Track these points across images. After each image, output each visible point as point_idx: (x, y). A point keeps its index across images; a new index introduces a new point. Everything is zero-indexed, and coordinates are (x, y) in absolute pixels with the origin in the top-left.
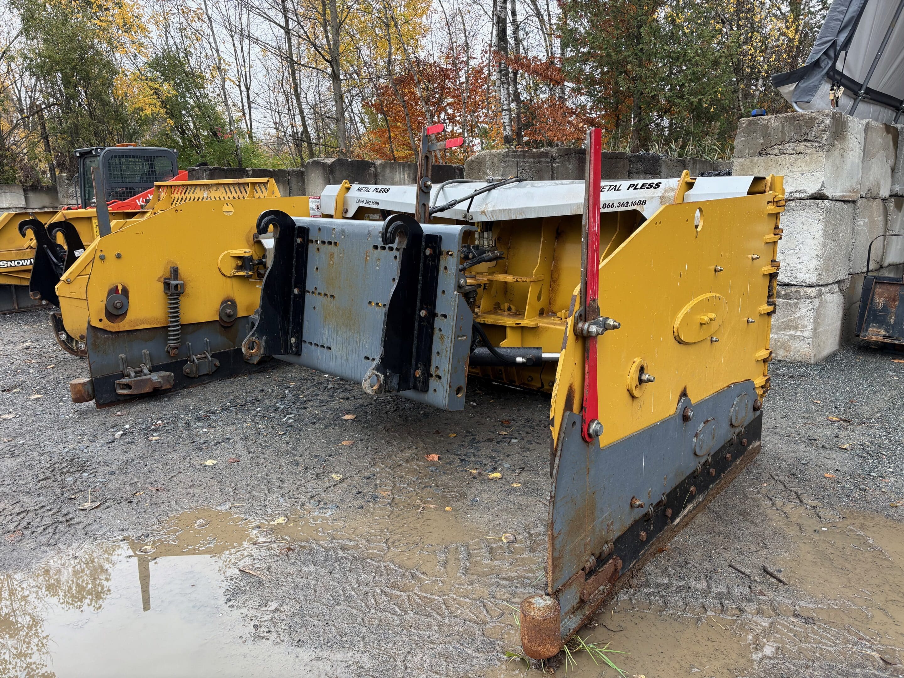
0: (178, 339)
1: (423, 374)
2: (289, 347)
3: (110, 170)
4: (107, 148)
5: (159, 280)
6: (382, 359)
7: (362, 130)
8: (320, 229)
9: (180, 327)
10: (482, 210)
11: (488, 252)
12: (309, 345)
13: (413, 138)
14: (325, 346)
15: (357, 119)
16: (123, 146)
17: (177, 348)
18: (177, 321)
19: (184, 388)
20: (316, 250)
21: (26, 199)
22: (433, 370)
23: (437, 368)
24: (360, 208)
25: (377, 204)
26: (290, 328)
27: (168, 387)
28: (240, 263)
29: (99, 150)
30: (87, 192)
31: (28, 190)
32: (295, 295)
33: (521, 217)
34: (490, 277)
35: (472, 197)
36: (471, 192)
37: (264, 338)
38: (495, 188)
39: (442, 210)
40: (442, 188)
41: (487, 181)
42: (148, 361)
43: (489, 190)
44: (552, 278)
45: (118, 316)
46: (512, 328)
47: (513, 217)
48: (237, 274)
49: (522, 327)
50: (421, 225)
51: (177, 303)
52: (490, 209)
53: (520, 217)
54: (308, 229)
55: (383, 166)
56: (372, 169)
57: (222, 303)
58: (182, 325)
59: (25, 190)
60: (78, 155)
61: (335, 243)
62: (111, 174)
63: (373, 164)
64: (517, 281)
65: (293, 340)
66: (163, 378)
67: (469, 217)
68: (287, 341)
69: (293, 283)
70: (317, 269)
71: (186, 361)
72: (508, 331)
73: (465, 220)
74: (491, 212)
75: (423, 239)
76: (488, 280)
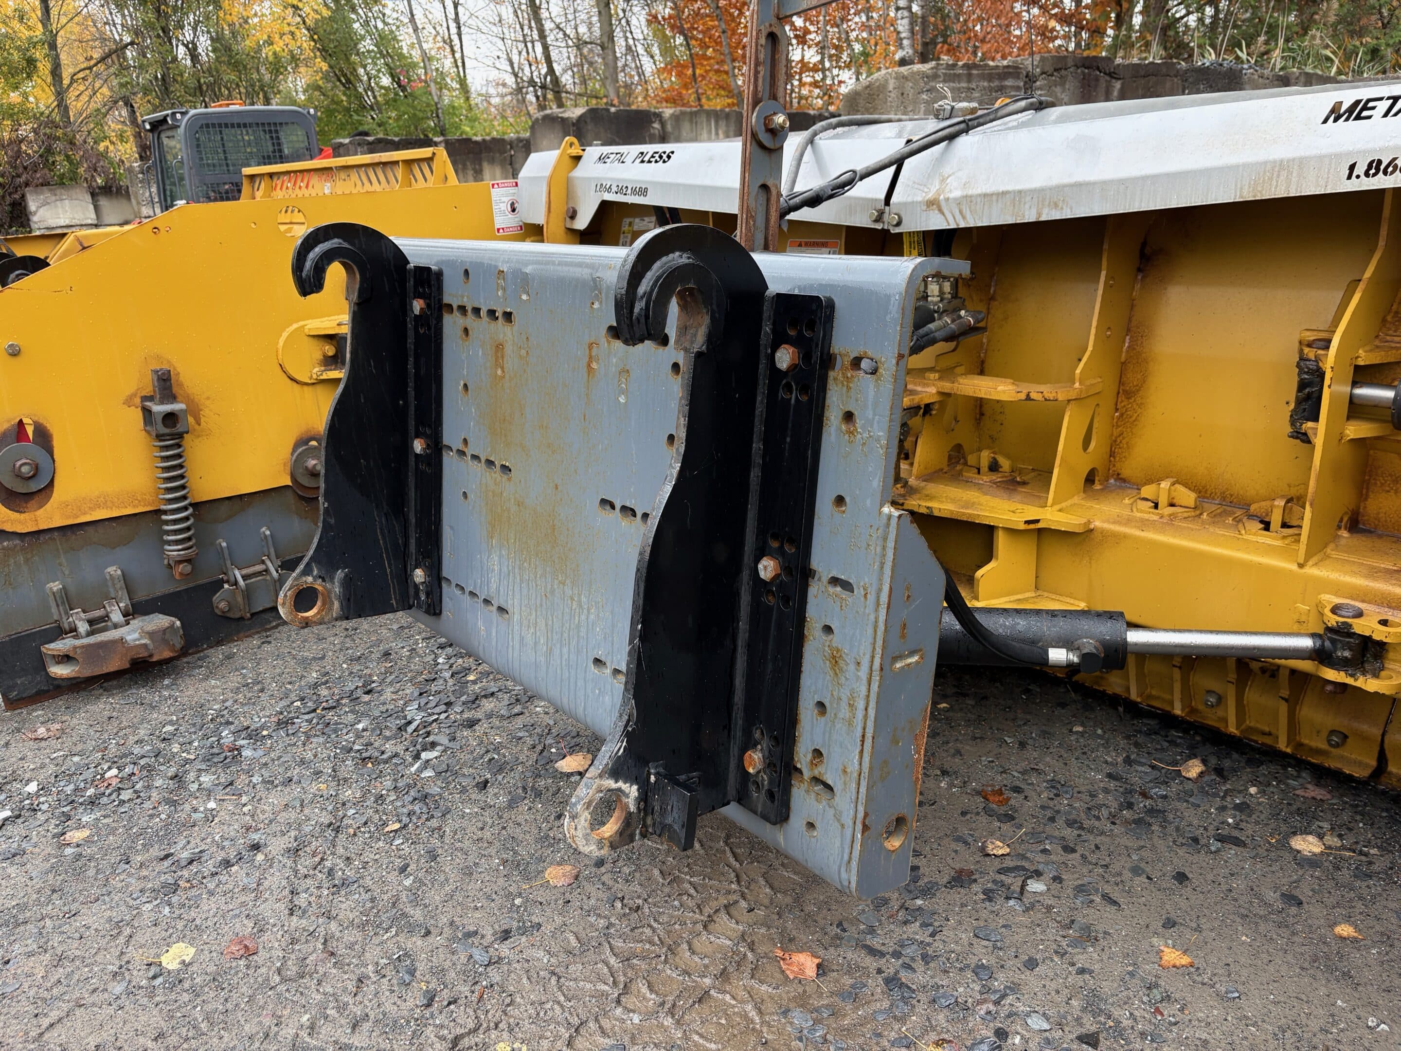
0: (189, 539)
1: (770, 765)
2: (412, 591)
3: (200, 152)
4: (192, 112)
5: (128, 402)
6: (629, 736)
7: (648, 67)
8: (466, 272)
9: (190, 510)
10: (930, 196)
11: (941, 313)
12: (458, 592)
13: (735, 76)
14: (496, 604)
15: (640, 50)
16: (220, 106)
17: (188, 561)
18: (184, 498)
19: (219, 643)
20: (460, 333)
21: (97, 208)
22: (802, 756)
23: (818, 753)
24: (605, 207)
25: (643, 192)
26: (413, 542)
27: (167, 654)
28: (330, 350)
29: (178, 116)
30: (168, 193)
31: (97, 194)
32: (416, 455)
33: (1056, 215)
34: (947, 386)
35: (899, 163)
36: (897, 146)
37: (340, 574)
38: (966, 131)
39: (814, 201)
40: (811, 141)
41: (937, 115)
42: (123, 594)
43: (951, 138)
44: (1121, 383)
45: (29, 496)
46: (1012, 532)
47: (1029, 216)
48: (324, 377)
49: (1040, 531)
50: (759, 258)
51: (179, 456)
52: (957, 193)
53: (1050, 214)
54: (439, 274)
55: (677, 119)
56: (656, 125)
57: (296, 446)
58: (195, 505)
59: (93, 195)
60: (148, 127)
61: (508, 316)
62: (201, 159)
63: (659, 116)
64: (1028, 398)
65: (419, 575)
66: (151, 635)
67: (890, 218)
68: (405, 577)
69: (412, 423)
70: (465, 386)
71: (219, 584)
72: (1001, 541)
73: (879, 226)
74: (959, 202)
75: (767, 311)
76: (940, 393)
